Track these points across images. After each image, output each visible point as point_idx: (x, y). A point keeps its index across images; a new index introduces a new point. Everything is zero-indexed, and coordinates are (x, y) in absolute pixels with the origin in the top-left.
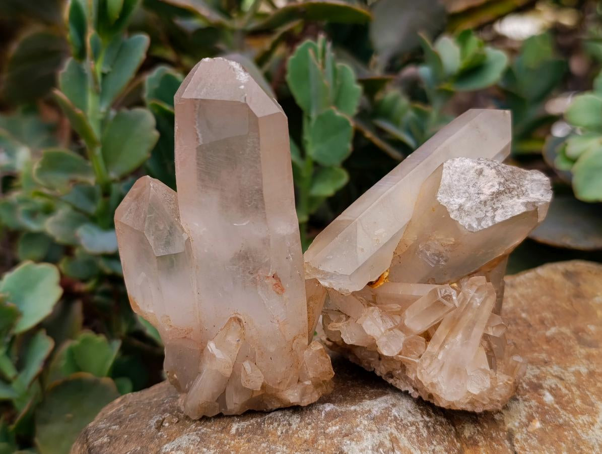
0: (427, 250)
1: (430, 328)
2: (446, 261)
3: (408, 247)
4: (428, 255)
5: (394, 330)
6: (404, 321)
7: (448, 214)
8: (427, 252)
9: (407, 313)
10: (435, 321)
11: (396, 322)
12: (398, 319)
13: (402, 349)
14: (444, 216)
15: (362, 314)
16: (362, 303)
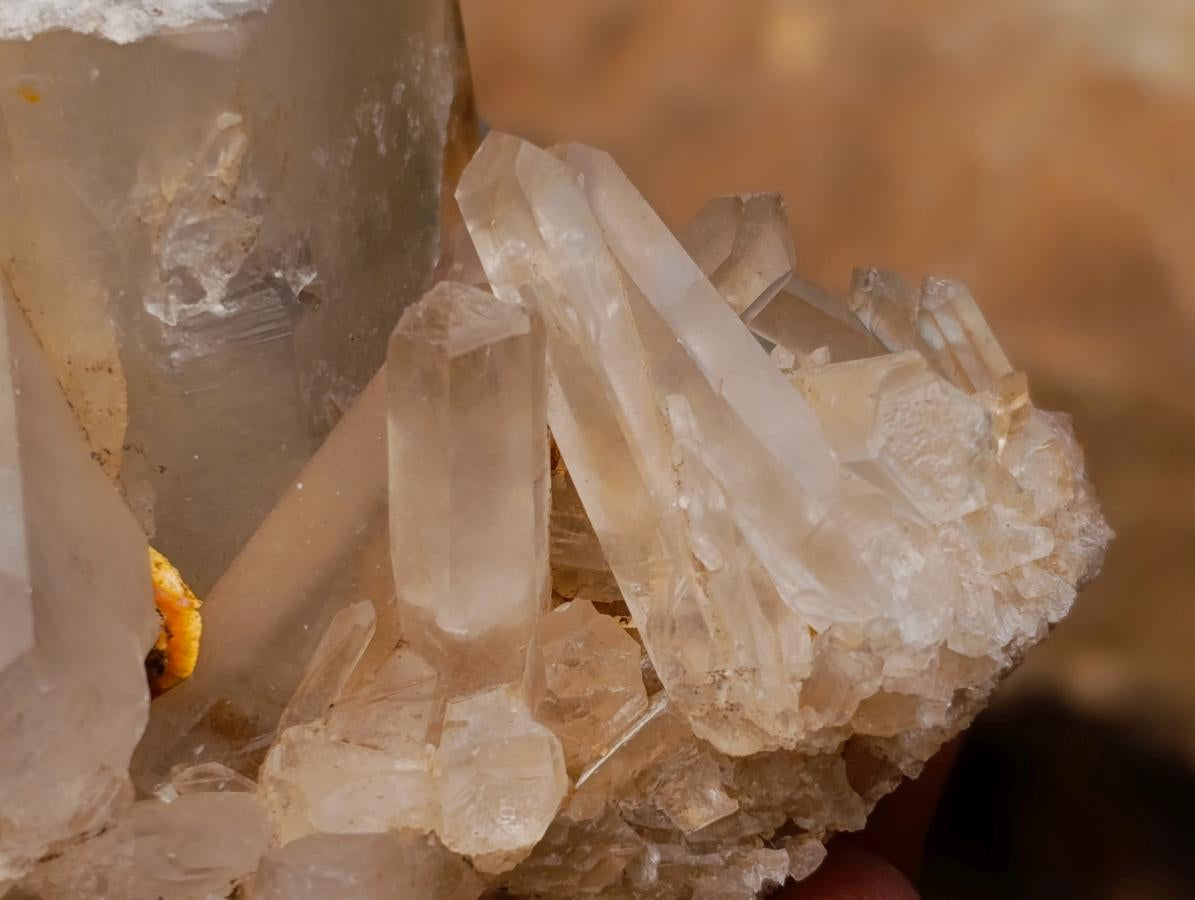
0: (193, 300)
1: (554, 545)
2: (306, 259)
3: (117, 366)
4: (219, 309)
5: (448, 718)
6: (438, 632)
7: (96, 44)
8: (201, 306)
9: (412, 595)
10: (537, 496)
11: (421, 681)
12: (411, 665)
13: (557, 743)
14: (96, 73)
15: (271, 817)
16: (214, 787)
